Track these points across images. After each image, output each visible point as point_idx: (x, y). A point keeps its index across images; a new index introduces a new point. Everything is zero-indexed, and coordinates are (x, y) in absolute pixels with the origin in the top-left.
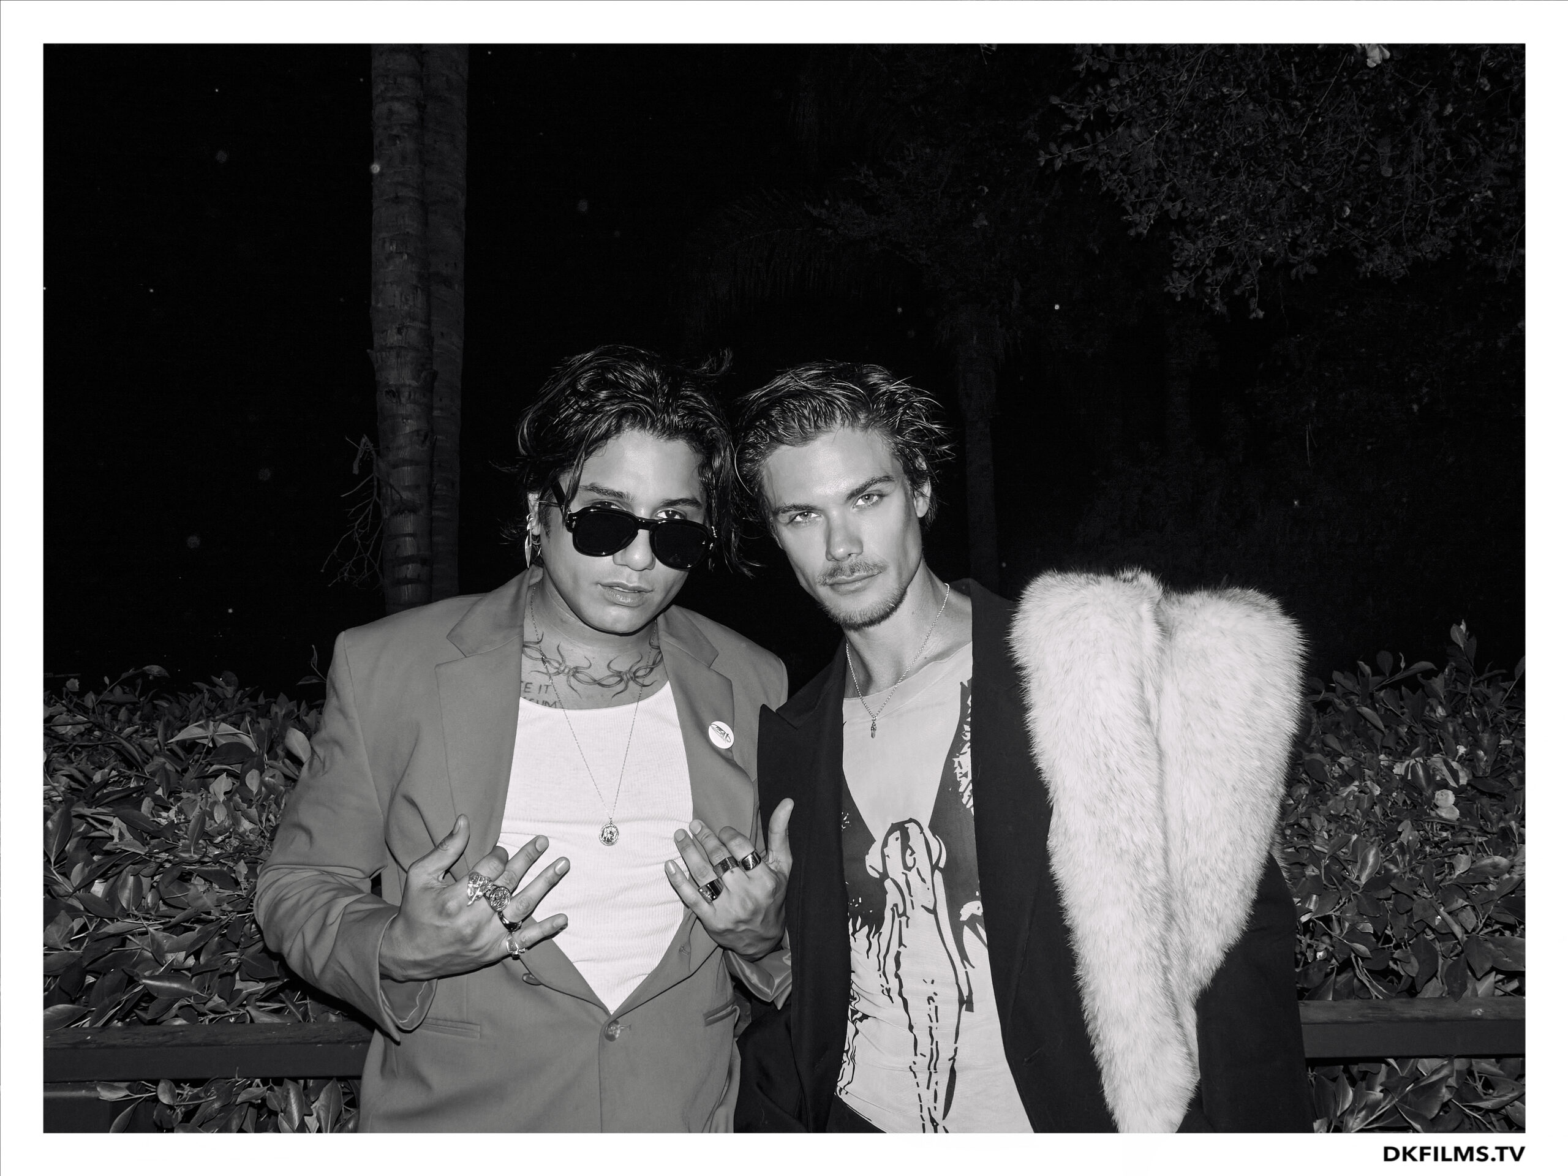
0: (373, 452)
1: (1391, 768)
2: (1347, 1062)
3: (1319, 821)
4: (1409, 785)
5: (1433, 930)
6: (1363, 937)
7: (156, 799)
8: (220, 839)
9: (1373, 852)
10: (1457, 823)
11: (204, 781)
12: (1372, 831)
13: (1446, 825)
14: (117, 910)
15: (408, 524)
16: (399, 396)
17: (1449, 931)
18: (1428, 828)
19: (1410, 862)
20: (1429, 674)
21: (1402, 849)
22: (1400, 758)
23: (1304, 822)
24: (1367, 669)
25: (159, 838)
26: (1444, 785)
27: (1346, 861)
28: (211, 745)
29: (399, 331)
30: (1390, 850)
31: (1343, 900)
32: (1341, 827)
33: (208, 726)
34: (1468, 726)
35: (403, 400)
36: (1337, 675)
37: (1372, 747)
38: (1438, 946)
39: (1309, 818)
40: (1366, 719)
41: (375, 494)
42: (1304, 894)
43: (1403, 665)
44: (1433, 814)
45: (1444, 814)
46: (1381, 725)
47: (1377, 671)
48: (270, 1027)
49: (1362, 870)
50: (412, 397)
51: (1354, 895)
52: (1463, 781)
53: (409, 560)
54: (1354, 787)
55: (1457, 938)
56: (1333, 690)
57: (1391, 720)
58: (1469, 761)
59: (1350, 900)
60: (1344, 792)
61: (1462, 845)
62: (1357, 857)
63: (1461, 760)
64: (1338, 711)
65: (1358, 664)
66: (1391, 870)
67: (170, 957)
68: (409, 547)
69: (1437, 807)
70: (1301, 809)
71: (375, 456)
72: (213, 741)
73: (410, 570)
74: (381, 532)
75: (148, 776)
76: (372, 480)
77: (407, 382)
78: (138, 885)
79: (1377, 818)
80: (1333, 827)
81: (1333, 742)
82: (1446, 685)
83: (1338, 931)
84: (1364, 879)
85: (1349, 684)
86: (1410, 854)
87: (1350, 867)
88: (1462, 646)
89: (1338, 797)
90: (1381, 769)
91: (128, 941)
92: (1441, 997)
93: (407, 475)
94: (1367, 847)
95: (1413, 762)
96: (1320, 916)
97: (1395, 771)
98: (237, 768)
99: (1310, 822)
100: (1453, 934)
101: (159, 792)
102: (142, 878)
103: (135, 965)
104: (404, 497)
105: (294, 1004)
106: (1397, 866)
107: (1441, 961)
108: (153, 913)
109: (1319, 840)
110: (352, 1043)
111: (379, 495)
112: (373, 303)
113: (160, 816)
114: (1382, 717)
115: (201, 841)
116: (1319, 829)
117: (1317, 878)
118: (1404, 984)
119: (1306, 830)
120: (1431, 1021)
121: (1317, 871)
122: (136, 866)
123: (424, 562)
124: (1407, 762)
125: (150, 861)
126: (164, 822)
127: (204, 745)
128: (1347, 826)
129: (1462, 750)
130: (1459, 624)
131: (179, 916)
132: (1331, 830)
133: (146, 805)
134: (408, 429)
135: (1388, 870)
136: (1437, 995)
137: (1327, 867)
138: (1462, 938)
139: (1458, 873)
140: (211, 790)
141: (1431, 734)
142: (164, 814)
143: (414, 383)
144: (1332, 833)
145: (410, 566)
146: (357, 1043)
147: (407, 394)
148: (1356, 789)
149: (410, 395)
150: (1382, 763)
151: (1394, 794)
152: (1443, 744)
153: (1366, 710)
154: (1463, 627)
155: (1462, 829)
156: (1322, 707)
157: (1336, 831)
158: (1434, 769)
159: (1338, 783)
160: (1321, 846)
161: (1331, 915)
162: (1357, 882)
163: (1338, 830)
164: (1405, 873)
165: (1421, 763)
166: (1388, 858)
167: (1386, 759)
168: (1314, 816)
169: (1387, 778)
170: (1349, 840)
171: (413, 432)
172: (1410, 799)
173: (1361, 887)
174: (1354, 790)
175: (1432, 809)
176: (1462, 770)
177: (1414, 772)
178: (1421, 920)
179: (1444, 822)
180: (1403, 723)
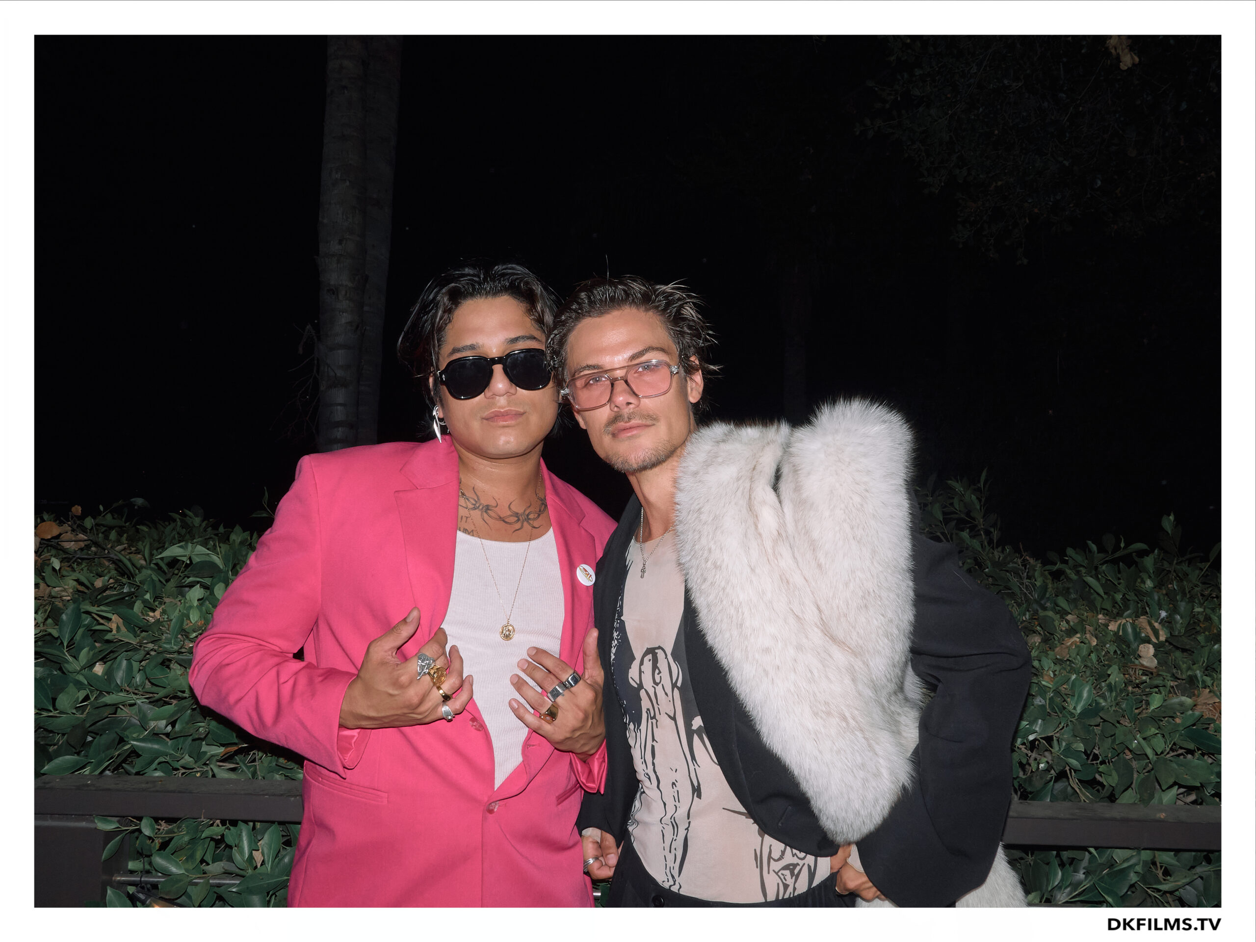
0: (315, 337)
1: (1107, 626)
2: (1059, 849)
3: (1047, 663)
4: (1120, 639)
5: (1130, 751)
6: (1075, 754)
7: (145, 602)
8: (194, 635)
9: (1087, 689)
10: (1155, 670)
11: (182, 589)
12: (1088, 673)
13: (1146, 672)
14: (113, 686)
15: (339, 396)
16: (337, 294)
17: (1143, 753)
18: (1132, 673)
19: (1115, 699)
20: (1142, 554)
21: (1110, 688)
22: (1115, 618)
24: (1094, 547)
25: (147, 632)
26: (1148, 641)
27: (1066, 694)
28: (188, 562)
29: (340, 242)
30: (1101, 688)
31: (1062, 724)
32: (1065, 669)
33: (187, 547)
34: (1171, 597)
35: (341, 297)
36: (1070, 551)
37: (1092, 607)
38: (1134, 764)
39: (1040, 661)
40: (1090, 587)
41: (315, 371)
42: (1032, 719)
43: (1122, 545)
44: (1137, 662)
45: (1145, 662)
46: (1101, 592)
47: (1101, 550)
48: (228, 781)
49: (1077, 703)
50: (348, 295)
51: (1070, 721)
52: (1162, 638)
53: (338, 424)
54: (1076, 638)
55: (1149, 759)
56: (1066, 562)
57: (1110, 588)
58: (1168, 623)
59: (1067, 725)
60: (1069, 642)
61: (1157, 687)
62: (1074, 693)
63: (1162, 622)
64: (1069, 579)
65: (1086, 543)
66: (1101, 703)
67: (152, 724)
69: (1140, 657)
71: (316, 340)
72: (190, 559)
73: (340, 432)
74: (319, 401)
75: (138, 584)
76: (313, 360)
77: (345, 283)
78: (130, 667)
79: (1092, 663)
80: (1058, 668)
81: (1062, 603)
82: (1155, 563)
83: (1057, 749)
84: (1079, 710)
85: (1079, 558)
86: (1116, 691)
87: (1069, 700)
88: (1170, 532)
89: (1063, 645)
90: (1099, 626)
91: (119, 709)
92: (1134, 804)
93: (340, 357)
94: (1083, 684)
95: (1124, 621)
96: (1043, 736)
97: (1109, 628)
98: (208, 581)
99: (1040, 664)
100: (1146, 755)
101: (147, 596)
102: (133, 662)
103: (125, 729)
104: (338, 374)
105: (245, 765)
106: (1105, 700)
107: (1135, 775)
108: (141, 690)
109: (1046, 677)
110: (292, 796)
111: (318, 372)
112: (320, 219)
113: (148, 615)
114: (1102, 585)
115: (179, 636)
116: (1046, 669)
117: (1043, 706)
118: (1105, 793)
119: (1037, 670)
120: (1125, 820)
121: (1043, 701)
122: (128, 653)
123: (351, 426)
124: (1119, 622)
125: (140, 649)
126: (152, 620)
127: (184, 562)
129: (1163, 614)
130: (1169, 515)
131: (162, 693)
132: (1056, 671)
133: (138, 606)
134: (343, 321)
135: (1097, 703)
136: (1131, 801)
137: (1051, 699)
138: (1152, 758)
139: (1152, 708)
140: (187, 597)
141: (1141, 601)
142: (151, 614)
143: (350, 284)
144: (1057, 673)
145: (340, 429)
146: (295, 796)
147: (343, 293)
148: (1078, 640)
149: (346, 295)
150: (1100, 621)
151: (1108, 646)
152: (1150, 608)
153: (1090, 580)
154: (1172, 518)
155: (1159, 675)
156: (1057, 576)
157: (1060, 671)
158: (1140, 627)
159: (1064, 635)
160: (1047, 682)
161: (1052, 736)
162: (1073, 711)
163: (1062, 671)
164: (1111, 706)
165: (1130, 623)
166: (1099, 694)
167: (1104, 618)
168: (1044, 659)
169: (1103, 633)
170: (1069, 679)
171: (347, 323)
172: (1120, 650)
173: (1076, 715)
174: (1076, 641)
175: (1136, 658)
176: (1162, 629)
177: (1125, 630)
178: (1122, 743)
179: (1144, 669)
180: (1119, 591)
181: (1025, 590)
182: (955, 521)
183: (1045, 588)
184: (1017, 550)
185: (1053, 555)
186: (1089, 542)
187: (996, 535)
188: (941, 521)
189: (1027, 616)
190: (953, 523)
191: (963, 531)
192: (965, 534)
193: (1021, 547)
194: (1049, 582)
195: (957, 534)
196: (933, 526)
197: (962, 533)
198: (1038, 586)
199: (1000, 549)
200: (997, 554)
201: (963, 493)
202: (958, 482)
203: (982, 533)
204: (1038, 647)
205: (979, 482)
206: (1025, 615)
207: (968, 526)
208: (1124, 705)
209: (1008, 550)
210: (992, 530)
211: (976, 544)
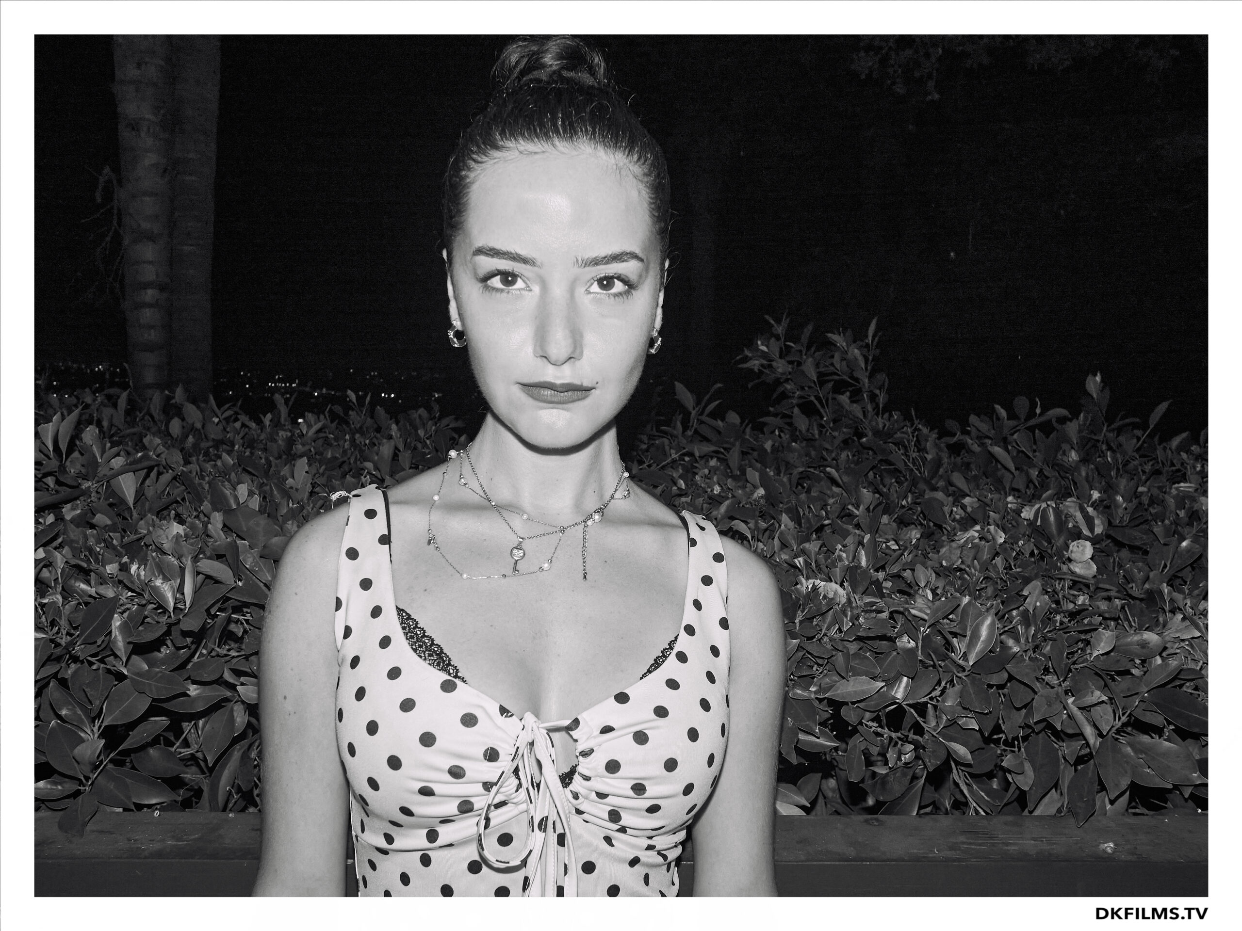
0: (115, 182)
1: (1018, 512)
3: (923, 575)
4: (1038, 531)
5: (1057, 729)
6: (964, 733)
9: (988, 622)
10: (1093, 581)
12: (990, 591)
13: (1078, 584)
15: (148, 252)
16: (138, 130)
17: (1078, 731)
18: (1058, 587)
19: (1034, 636)
20: (1062, 420)
21: (1026, 618)
22: (1030, 501)
23: (907, 574)
24: (1003, 413)
26: (1077, 535)
27: (951, 633)
29: (139, 66)
30: (1010, 620)
31: (943, 684)
32: (952, 584)
34: (1102, 472)
35: (143, 134)
36: (973, 419)
37: (999, 487)
39: (913, 570)
40: (997, 461)
41: (115, 222)
42: (892, 675)
43: (1038, 411)
44: (1064, 568)
45: (1078, 569)
46: (1011, 466)
47: (1012, 416)
49: (971, 645)
50: (151, 131)
51: (957, 676)
52: (1098, 530)
53: (146, 286)
54: (974, 533)
55: (1085, 739)
56: (968, 433)
57: (1023, 460)
58: (1105, 507)
59: (952, 684)
60: (963, 537)
61: (1105, 619)
62: (964, 630)
63: (1095, 505)
64: (970, 451)
65: (994, 408)
66: (1011, 648)
68: (149, 273)
69: (1070, 560)
70: (907, 557)
71: (116, 185)
73: (150, 294)
74: (123, 257)
76: (112, 208)
77: (147, 116)
79: (999, 574)
80: (941, 584)
81: (959, 480)
82: (1080, 431)
83: (933, 724)
84: (972, 659)
85: (984, 427)
86: (1036, 625)
87: (955, 642)
88: (1095, 396)
89: (954, 545)
90: (1008, 513)
92: (1059, 817)
93: (147, 205)
94: (980, 614)
95: (1044, 505)
96: (911, 702)
97: (1022, 515)
99: (913, 575)
100: (1082, 735)
104: (144, 226)
106: (1017, 640)
107: (1063, 768)
109: (920, 602)
111: (119, 223)
114: (1013, 458)
116: (922, 585)
117: (912, 652)
118: (1011, 797)
119: (909, 585)
121: (912, 644)
123: (162, 288)
124: (1037, 506)
128: (959, 582)
129: (1096, 495)
130: (1095, 375)
132: (938, 587)
134: (147, 162)
135: (1005, 648)
136: (1055, 813)
137: (926, 638)
138: (1093, 741)
139: (1096, 654)
141: (1063, 477)
143: (154, 118)
144: (939, 591)
145: (149, 291)
147: (145, 129)
148: (977, 535)
149: (149, 129)
150: (1009, 506)
151: (1021, 543)
152: (1077, 488)
153: (997, 450)
154: (1098, 378)
155: (1101, 591)
156: (956, 449)
157: (944, 588)
158: (1067, 514)
159: (957, 526)
160: (921, 610)
161: (927, 703)
162: (961, 662)
163: (947, 588)
164: (1026, 651)
165: (1052, 507)
166: (1006, 629)
167: (1015, 501)
168: (919, 568)
169: (1013, 522)
170: (959, 605)
171: (153, 165)
172: (1038, 548)
173: (967, 669)
174: (973, 536)
175: (1064, 563)
176: (1098, 517)
177: (1045, 518)
178: (1044, 720)
179: (1077, 579)
180: (1035, 466)
181: (911, 466)
182: (833, 383)
183: (938, 463)
184: (907, 417)
185: (951, 424)
186: (997, 407)
187: (882, 399)
188: (814, 381)
189: (909, 499)
190: (830, 385)
191: (842, 394)
192: (844, 399)
193: (913, 414)
194: (945, 456)
195: (834, 399)
196: (806, 388)
197: (841, 396)
198: (929, 460)
199: (886, 415)
200: (880, 422)
201: (846, 348)
202: (840, 335)
203: (865, 395)
204: (916, 547)
205: (867, 337)
206: (906, 497)
207: (850, 389)
208: (1048, 648)
209: (896, 417)
210: (877, 392)
211: (856, 409)
